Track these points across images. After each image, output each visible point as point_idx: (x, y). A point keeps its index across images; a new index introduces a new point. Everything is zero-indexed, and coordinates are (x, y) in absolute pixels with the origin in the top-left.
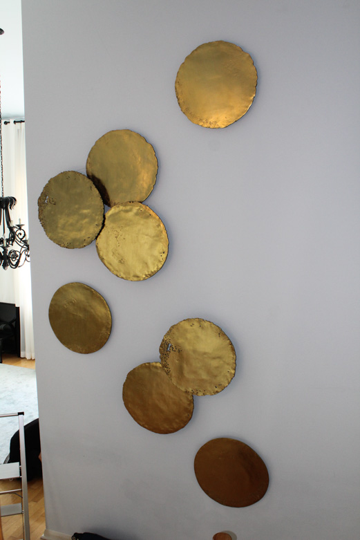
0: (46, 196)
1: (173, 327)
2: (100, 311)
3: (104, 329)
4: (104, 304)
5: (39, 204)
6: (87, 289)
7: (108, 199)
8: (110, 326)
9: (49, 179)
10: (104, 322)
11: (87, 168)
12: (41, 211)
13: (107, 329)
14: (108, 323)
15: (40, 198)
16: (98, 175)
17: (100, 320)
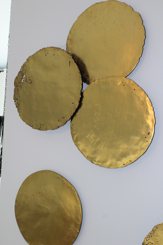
0: (23, 75)
1: (157, 227)
2: (69, 203)
3: (73, 226)
4: (75, 196)
5: (16, 84)
6: (58, 178)
7: (88, 76)
8: (79, 223)
9: (27, 58)
10: (74, 217)
11: (67, 45)
12: (16, 91)
13: (76, 225)
14: (78, 218)
15: (17, 78)
16: (79, 54)
17: (69, 214)
